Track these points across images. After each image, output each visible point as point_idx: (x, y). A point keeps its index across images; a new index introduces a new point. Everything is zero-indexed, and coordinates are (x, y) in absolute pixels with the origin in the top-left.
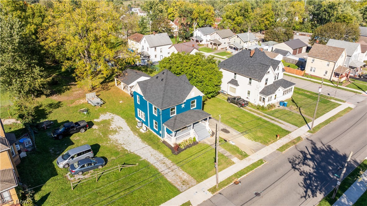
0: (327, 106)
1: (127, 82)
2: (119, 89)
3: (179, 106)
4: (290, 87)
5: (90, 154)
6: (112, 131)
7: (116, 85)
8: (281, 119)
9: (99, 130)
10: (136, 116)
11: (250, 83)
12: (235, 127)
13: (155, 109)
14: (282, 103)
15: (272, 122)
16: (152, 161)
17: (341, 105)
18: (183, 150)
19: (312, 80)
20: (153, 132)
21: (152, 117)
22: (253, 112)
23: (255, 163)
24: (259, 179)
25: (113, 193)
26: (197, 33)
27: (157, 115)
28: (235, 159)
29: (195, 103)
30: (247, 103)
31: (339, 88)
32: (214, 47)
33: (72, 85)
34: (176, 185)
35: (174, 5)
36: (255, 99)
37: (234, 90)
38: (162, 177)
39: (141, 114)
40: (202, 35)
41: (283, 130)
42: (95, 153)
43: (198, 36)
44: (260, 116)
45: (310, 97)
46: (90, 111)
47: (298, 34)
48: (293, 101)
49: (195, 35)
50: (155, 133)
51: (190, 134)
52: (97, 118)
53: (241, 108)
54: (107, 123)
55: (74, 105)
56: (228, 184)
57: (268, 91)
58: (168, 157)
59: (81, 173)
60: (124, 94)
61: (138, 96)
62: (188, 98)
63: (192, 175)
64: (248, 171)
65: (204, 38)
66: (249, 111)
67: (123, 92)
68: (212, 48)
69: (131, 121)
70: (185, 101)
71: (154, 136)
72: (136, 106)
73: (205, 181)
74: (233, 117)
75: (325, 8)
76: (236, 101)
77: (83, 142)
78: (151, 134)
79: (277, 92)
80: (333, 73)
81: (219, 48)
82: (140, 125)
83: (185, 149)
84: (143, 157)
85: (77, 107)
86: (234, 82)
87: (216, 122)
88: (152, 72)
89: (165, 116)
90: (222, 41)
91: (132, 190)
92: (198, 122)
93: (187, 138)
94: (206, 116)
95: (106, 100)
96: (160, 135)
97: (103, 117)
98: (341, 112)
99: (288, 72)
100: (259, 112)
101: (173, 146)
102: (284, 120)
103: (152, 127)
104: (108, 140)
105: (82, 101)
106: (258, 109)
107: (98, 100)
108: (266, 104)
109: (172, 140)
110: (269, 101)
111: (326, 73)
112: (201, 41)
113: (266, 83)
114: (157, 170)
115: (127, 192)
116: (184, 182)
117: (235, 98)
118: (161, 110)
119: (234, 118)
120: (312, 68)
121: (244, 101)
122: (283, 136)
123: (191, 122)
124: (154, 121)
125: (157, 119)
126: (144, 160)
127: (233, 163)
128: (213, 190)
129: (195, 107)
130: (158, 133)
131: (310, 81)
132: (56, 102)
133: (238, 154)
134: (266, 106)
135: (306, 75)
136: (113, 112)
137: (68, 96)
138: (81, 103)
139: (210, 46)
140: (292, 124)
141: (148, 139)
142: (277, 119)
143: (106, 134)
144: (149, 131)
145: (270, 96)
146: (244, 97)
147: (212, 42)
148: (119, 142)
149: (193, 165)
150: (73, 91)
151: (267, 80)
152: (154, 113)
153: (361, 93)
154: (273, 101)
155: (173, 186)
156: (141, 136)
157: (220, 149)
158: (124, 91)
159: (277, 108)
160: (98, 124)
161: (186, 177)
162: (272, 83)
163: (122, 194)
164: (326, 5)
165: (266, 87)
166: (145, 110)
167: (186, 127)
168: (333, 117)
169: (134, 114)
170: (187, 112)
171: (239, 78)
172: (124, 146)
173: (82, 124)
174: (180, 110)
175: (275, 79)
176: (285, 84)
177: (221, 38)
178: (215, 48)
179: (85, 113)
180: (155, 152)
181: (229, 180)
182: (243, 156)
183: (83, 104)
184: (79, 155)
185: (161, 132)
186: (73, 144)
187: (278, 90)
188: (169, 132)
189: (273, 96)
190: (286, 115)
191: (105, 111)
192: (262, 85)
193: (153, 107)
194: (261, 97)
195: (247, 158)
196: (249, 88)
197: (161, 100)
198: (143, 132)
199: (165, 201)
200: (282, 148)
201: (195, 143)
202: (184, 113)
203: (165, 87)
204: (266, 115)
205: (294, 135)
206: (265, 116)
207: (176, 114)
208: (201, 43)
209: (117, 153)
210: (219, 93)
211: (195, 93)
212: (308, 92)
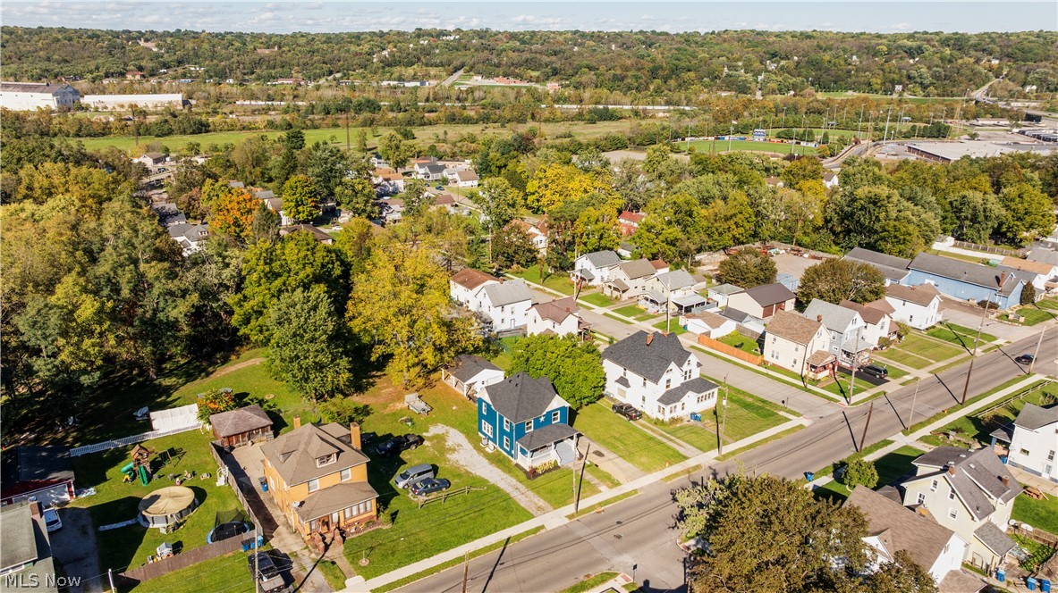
0: (767, 422)
1: (463, 377)
2: (448, 387)
3: (537, 420)
4: (711, 391)
5: (430, 475)
6: (450, 449)
7: (443, 378)
8: (683, 440)
9: (433, 446)
10: (480, 429)
11: (645, 384)
12: (614, 449)
13: (507, 422)
14: (694, 416)
15: (670, 444)
16: (502, 485)
17: (790, 420)
18: (540, 475)
19: (771, 373)
20: (503, 452)
21: (503, 432)
22: (647, 428)
23: (627, 493)
24: (626, 509)
25: (462, 514)
26: (583, 263)
27: (508, 431)
28: (603, 488)
29: (559, 416)
30: (640, 415)
31: (809, 391)
32: (616, 294)
33: (374, 376)
34: (530, 511)
35: (541, 175)
36: (651, 409)
37: (623, 394)
38: (515, 503)
39: (487, 427)
40: (593, 268)
41: (680, 455)
42: (435, 474)
43: (586, 269)
44: (654, 435)
45: (746, 406)
46: (415, 420)
47: (806, 256)
48: (715, 413)
49: (578, 267)
50: (505, 454)
51: (550, 456)
52: (427, 431)
53: (631, 421)
54: (440, 439)
55: (388, 411)
56: (589, 511)
57: (671, 397)
58: (521, 482)
59: (424, 494)
60: (457, 395)
61: (484, 404)
62: (548, 409)
63: (549, 502)
64: (615, 501)
65: (596, 273)
66: (641, 427)
67: (455, 392)
68: (611, 297)
69: (473, 437)
70: (545, 413)
71: (504, 457)
72: (481, 416)
73: (562, 508)
74: (615, 435)
75: (862, 202)
76: (625, 411)
77: (416, 462)
78: (500, 454)
79: (684, 399)
80: (806, 364)
81: (625, 296)
82: (485, 442)
83: (543, 474)
84: (492, 481)
85: (394, 414)
86: (623, 381)
87: (588, 441)
88: (498, 353)
89: (520, 432)
90: (628, 283)
91: (482, 512)
92: (562, 441)
93: (546, 460)
94: (571, 433)
95: (433, 405)
96: (512, 456)
97: (434, 430)
98: (782, 432)
99: (736, 357)
100: (655, 428)
101: (528, 470)
102: (687, 442)
103: (501, 446)
104: (446, 460)
105: (399, 406)
106: (656, 423)
107: (422, 405)
108: (667, 417)
109: (526, 462)
110: (671, 412)
111: (795, 362)
112: (590, 280)
113: (668, 386)
114: (508, 494)
115: (477, 514)
116: (539, 508)
117: (622, 407)
118: (514, 425)
119: (614, 438)
120: (773, 352)
121: (636, 411)
122: (676, 463)
123: (552, 441)
124: (505, 437)
125: (510, 435)
126: (493, 485)
127: (600, 492)
128: (570, 517)
129: (558, 420)
130: (510, 453)
131: (767, 375)
132: (361, 406)
133: (608, 482)
134: (667, 420)
135: (764, 364)
136: (446, 423)
137: (375, 396)
138: (399, 408)
139: (608, 292)
140: (697, 448)
141: (496, 460)
142: (678, 440)
143: (443, 454)
144: (497, 450)
145: (673, 405)
146: (637, 405)
147: (610, 284)
148: (461, 463)
149: (551, 492)
150: (379, 388)
151: (668, 381)
152: (505, 428)
153: (837, 401)
154: (678, 413)
155: (525, 510)
156: (486, 455)
157: (587, 476)
158: (456, 389)
159: (685, 423)
160: (430, 439)
161: (541, 503)
162: (679, 385)
163: (472, 515)
164: (863, 196)
165: (667, 392)
166: (493, 423)
167: (545, 446)
168: (766, 439)
169: (476, 426)
170: (548, 427)
171: (631, 376)
172: (468, 468)
173: (411, 440)
174: (538, 425)
175: (685, 378)
176: (702, 385)
177: (628, 279)
178: (616, 298)
179: (410, 424)
180: (505, 476)
181: (592, 508)
182: (615, 484)
183: (401, 410)
184: (419, 474)
185: (513, 452)
186: (405, 463)
187: (686, 396)
188: (523, 452)
189: (679, 405)
190: (693, 435)
191: (435, 422)
192: (660, 389)
193: (505, 419)
194: (660, 407)
195: (618, 487)
196: (644, 392)
197: (514, 412)
198: (490, 451)
199: (518, 523)
200: (669, 478)
201: (556, 467)
202: (544, 428)
203: (520, 395)
204: (664, 433)
205: (691, 463)
206: (662, 435)
207: (532, 429)
208: (590, 284)
209: (460, 476)
210: (601, 396)
211: (558, 402)
212: (751, 396)
